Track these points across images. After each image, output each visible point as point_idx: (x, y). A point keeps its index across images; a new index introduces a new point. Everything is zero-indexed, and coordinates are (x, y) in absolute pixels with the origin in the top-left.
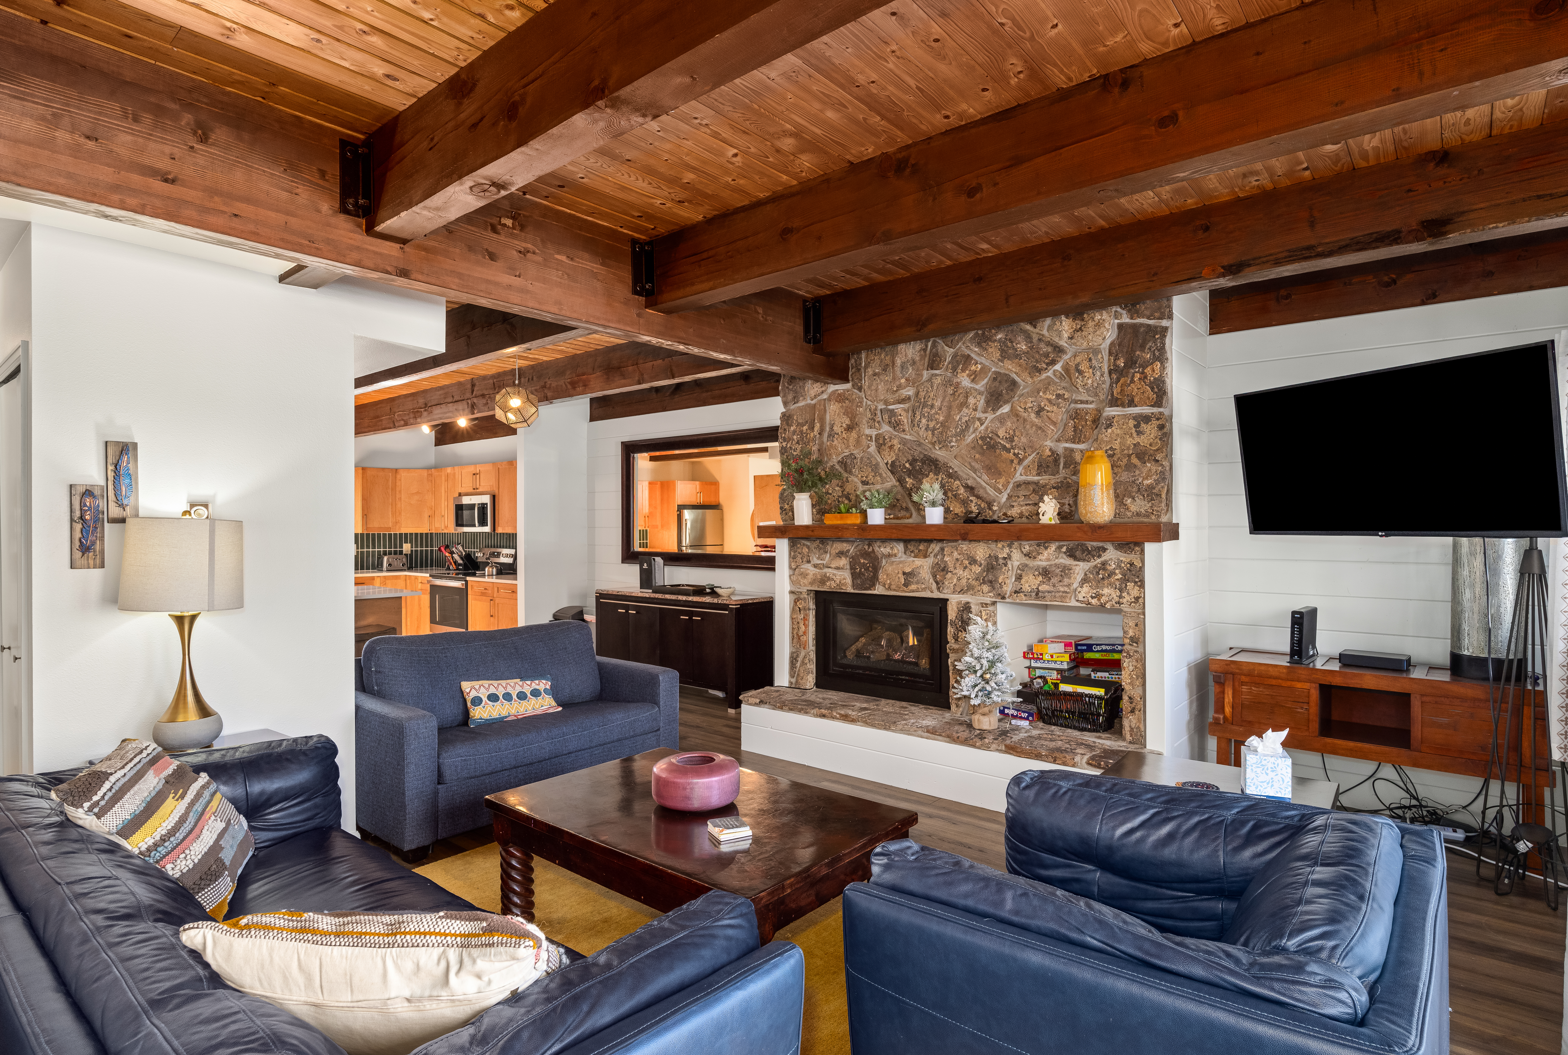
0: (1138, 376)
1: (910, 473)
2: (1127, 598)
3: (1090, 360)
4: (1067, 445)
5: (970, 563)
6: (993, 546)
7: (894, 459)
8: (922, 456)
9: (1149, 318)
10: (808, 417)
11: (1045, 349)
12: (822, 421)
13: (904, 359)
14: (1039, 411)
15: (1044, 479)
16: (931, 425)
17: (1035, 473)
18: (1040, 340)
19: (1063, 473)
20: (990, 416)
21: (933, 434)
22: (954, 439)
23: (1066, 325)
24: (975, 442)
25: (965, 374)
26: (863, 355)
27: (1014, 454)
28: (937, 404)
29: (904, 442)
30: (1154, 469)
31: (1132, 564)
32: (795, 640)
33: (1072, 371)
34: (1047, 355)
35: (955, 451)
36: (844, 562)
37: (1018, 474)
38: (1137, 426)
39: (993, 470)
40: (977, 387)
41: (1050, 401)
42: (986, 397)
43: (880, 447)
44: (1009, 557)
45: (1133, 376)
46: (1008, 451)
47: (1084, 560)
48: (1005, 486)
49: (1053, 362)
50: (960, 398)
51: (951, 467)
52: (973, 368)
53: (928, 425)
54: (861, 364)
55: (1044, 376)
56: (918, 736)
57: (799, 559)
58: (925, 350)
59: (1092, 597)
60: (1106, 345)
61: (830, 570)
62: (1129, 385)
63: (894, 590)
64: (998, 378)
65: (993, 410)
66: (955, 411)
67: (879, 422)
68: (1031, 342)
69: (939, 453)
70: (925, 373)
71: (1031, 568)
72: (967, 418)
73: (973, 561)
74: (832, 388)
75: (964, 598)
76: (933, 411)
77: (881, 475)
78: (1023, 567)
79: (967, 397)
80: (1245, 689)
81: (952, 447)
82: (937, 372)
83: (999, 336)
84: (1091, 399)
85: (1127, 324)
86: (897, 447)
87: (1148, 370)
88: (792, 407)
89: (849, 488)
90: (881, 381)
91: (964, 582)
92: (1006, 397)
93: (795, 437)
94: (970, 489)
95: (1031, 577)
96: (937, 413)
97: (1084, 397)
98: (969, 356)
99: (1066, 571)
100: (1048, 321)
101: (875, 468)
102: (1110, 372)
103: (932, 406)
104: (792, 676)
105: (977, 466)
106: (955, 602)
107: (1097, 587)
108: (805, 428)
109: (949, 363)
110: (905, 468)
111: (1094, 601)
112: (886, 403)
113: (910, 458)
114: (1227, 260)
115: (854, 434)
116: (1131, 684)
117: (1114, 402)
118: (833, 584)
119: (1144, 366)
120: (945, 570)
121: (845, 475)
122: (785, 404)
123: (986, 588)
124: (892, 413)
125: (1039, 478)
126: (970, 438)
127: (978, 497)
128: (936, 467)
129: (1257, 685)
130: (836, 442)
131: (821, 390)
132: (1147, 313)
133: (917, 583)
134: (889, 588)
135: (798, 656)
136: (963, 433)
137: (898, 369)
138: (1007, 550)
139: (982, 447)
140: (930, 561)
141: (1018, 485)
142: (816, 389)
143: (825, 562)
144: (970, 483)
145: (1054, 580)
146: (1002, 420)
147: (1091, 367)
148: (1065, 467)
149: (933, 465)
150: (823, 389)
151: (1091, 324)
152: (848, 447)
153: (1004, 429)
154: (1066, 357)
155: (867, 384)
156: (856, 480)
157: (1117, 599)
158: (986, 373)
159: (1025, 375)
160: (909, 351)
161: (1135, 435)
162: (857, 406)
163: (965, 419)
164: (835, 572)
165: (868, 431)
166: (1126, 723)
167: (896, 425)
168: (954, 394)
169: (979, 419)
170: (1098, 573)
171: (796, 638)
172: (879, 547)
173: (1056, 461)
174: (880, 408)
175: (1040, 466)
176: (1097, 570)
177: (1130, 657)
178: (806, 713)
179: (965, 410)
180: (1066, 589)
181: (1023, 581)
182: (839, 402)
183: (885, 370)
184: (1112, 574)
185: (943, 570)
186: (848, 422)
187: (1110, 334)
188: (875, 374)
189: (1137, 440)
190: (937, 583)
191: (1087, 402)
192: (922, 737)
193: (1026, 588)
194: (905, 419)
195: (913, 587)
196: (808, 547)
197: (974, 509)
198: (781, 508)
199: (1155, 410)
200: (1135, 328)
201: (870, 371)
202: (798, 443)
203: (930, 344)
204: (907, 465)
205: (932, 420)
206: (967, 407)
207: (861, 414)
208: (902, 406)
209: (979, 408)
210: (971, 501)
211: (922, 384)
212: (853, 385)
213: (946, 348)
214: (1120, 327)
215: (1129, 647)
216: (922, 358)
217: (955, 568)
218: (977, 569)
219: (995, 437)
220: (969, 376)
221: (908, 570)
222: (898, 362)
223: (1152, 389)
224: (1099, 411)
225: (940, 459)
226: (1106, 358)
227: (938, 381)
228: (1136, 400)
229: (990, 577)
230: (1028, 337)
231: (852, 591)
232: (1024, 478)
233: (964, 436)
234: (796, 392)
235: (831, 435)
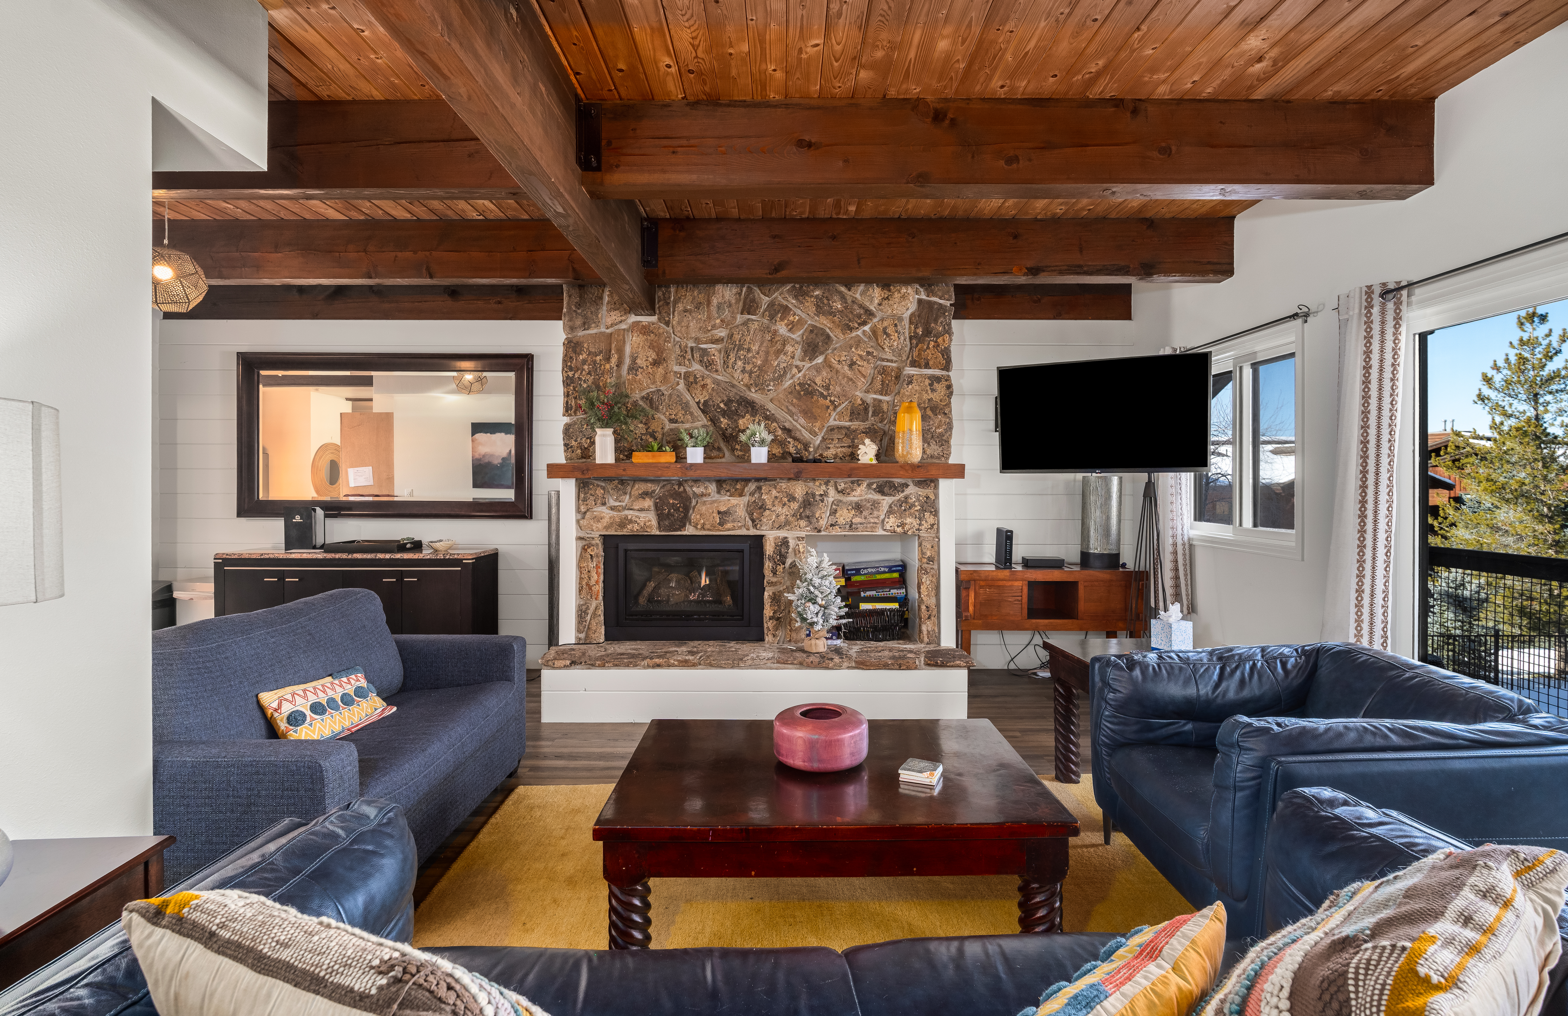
0: (932, 344)
1: (724, 413)
2: (925, 525)
3: (896, 325)
4: (875, 396)
5: (789, 501)
6: (811, 484)
7: (707, 398)
8: (738, 397)
9: (940, 298)
10: (603, 346)
11: (858, 311)
12: (620, 351)
13: (720, 300)
14: (852, 364)
15: (855, 425)
16: (748, 368)
17: (848, 419)
18: (853, 302)
19: (872, 419)
20: (808, 365)
21: (750, 377)
22: (772, 384)
23: (877, 293)
24: (793, 388)
25: (783, 323)
26: (673, 290)
27: (831, 401)
28: (755, 348)
29: (717, 382)
30: (943, 420)
31: (928, 498)
32: (584, 591)
33: (880, 333)
34: (859, 316)
35: (772, 395)
36: (648, 503)
37: (831, 419)
38: (931, 385)
39: (809, 415)
40: (793, 336)
41: (861, 356)
42: (803, 346)
43: (689, 386)
44: (825, 494)
45: (929, 344)
46: (825, 398)
47: (891, 495)
48: (820, 429)
49: (864, 323)
50: (778, 345)
51: (768, 410)
52: (791, 318)
53: (744, 368)
54: (670, 298)
55: (854, 334)
56: (767, 669)
57: (591, 501)
58: (740, 294)
59: (898, 526)
60: (907, 315)
61: (631, 512)
62: (925, 351)
63: (709, 530)
64: (813, 330)
65: (810, 359)
66: (772, 357)
67: (689, 360)
68: (846, 303)
69: (754, 395)
70: (739, 316)
71: (845, 503)
72: (785, 365)
73: (792, 498)
74: (633, 318)
75: (782, 534)
76: (750, 355)
77: (691, 414)
78: (838, 503)
79: (784, 345)
80: (982, 591)
81: (769, 391)
82: (753, 317)
83: (817, 293)
84: (894, 359)
85: (925, 300)
86: (711, 386)
87: (940, 340)
88: (581, 333)
89: (654, 426)
90: (693, 318)
91: (782, 518)
92: (822, 349)
93: (586, 367)
94: (788, 431)
95: (845, 511)
96: (754, 357)
97: (889, 356)
98: (787, 306)
99: (875, 505)
100: (862, 287)
101: (686, 407)
102: (911, 338)
103: (749, 350)
104: (579, 631)
105: (794, 410)
106: (771, 537)
107: (901, 518)
108: (598, 358)
109: (765, 311)
110: (720, 408)
111: (899, 530)
112: (697, 340)
113: (725, 399)
114: (1030, 264)
115: (661, 370)
116: (928, 595)
117: (914, 364)
118: (636, 527)
119: (937, 336)
120: (763, 508)
121: (652, 412)
122: (572, 329)
123: (803, 523)
124: (705, 352)
125: (850, 423)
126: (787, 383)
127: (795, 439)
128: (753, 409)
129: (990, 587)
130: (640, 376)
131: (620, 319)
132: (940, 294)
133: (734, 521)
134: (703, 528)
135: (588, 608)
136: (781, 377)
137: (713, 309)
138: (824, 487)
139: (799, 393)
140: (746, 499)
141: (832, 429)
142: (614, 318)
143: (624, 504)
144: (787, 425)
145: (865, 513)
146: (818, 369)
147: (897, 332)
148: (874, 414)
149: (751, 407)
150: (623, 318)
151: (896, 295)
152: (654, 383)
153: (820, 377)
154: (875, 320)
155: (676, 318)
156: (662, 417)
157: (917, 527)
158: (803, 325)
159: (838, 331)
160: (726, 293)
161: (929, 392)
162: (665, 341)
163: (782, 365)
164: (637, 513)
165: (676, 368)
166: (924, 628)
167: (709, 365)
168: (771, 340)
169: (797, 367)
170: (901, 506)
171: (583, 588)
172: (691, 487)
173: (866, 409)
174: (690, 345)
175: (852, 413)
176: (901, 503)
177: (927, 573)
178: (636, 666)
179: (782, 357)
180: (876, 520)
181: (838, 515)
182: (644, 334)
183: (697, 308)
184: (912, 506)
185: (760, 508)
186: (654, 356)
187: (913, 307)
188: (686, 311)
189: (931, 396)
190: (753, 521)
191: (892, 361)
192: (771, 668)
193: (841, 521)
194: (718, 359)
195: (729, 525)
196: (604, 489)
197: (792, 450)
198: (566, 445)
199: (944, 373)
200: (931, 304)
201: (680, 306)
202: (589, 373)
203: (744, 289)
204: (722, 405)
205: (749, 363)
206: (785, 354)
207: (669, 350)
208: (714, 346)
209: (796, 357)
210: (789, 442)
211: (737, 326)
212: (659, 319)
213: (762, 296)
214: (920, 301)
215: (926, 566)
216: (738, 301)
217: (774, 506)
218: (795, 506)
219: (813, 384)
220: (787, 325)
221: (723, 509)
222: (715, 301)
223: (943, 355)
224: (899, 370)
225: (757, 401)
226: (907, 326)
227: (754, 326)
228: (931, 363)
229: (808, 513)
230: (843, 298)
231: (658, 533)
232: (837, 423)
233: (782, 381)
234: (585, 317)
235: (633, 368)
